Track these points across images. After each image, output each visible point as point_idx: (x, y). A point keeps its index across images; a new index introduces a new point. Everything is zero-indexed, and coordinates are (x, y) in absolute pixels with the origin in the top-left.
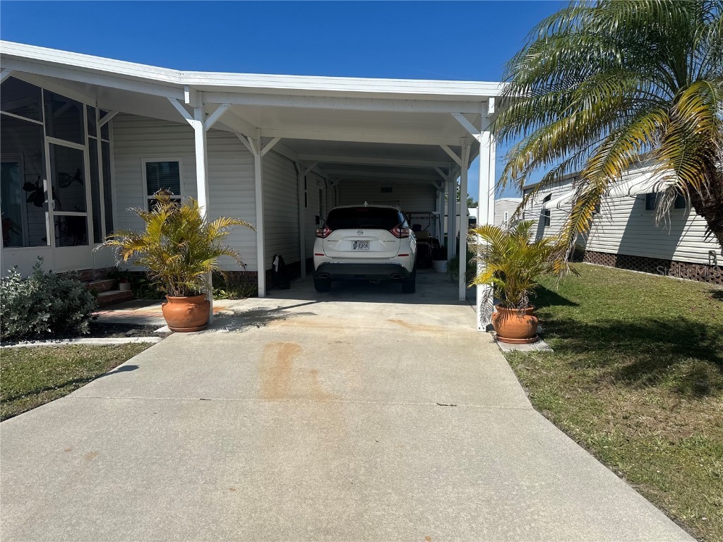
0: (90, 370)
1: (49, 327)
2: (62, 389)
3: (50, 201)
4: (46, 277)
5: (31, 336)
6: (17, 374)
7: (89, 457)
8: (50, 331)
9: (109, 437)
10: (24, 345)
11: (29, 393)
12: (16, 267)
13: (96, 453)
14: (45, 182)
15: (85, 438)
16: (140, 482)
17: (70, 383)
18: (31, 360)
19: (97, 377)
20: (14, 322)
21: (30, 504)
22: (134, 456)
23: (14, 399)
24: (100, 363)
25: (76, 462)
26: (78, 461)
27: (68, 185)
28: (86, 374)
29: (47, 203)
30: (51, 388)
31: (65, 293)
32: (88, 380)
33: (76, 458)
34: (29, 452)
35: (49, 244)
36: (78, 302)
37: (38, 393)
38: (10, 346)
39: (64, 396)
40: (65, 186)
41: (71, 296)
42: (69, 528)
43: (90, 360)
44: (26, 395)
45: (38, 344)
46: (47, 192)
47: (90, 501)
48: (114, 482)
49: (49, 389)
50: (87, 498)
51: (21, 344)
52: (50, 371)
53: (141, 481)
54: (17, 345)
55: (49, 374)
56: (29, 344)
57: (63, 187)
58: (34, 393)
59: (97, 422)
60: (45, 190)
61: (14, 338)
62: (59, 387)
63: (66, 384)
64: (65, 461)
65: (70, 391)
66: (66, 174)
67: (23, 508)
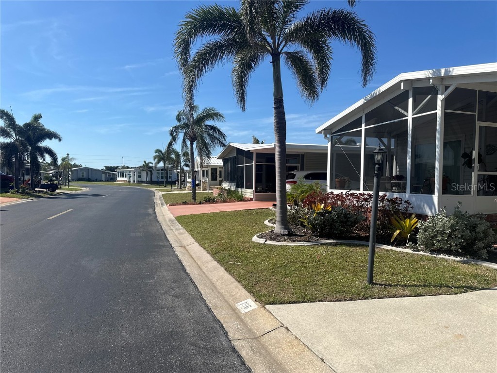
0: (479, 283)
1: (460, 249)
2: (456, 289)
3: (476, 165)
4: (463, 215)
5: (449, 252)
6: (433, 273)
7: (457, 337)
8: (460, 251)
9: (476, 330)
10: (444, 257)
11: (436, 286)
12: (445, 207)
13: (463, 336)
14: (474, 152)
15: (460, 324)
16: (485, 368)
17: (463, 287)
18: (444, 266)
19: (483, 289)
20: (439, 241)
21: (415, 346)
22: (488, 349)
23: (427, 286)
24: (488, 280)
25: (448, 336)
26: (450, 336)
27: (493, 153)
28: (476, 285)
29: (474, 166)
30: (450, 287)
31: (473, 227)
32: (475, 289)
33: (449, 334)
34: (424, 319)
35: (472, 194)
36: (482, 235)
37: (441, 287)
38: (435, 256)
39: (456, 294)
40: (490, 154)
41: (477, 230)
42: (430, 371)
43: (482, 276)
44: (434, 286)
45: (452, 258)
46: (474, 159)
47: (448, 362)
48: (468, 359)
49: (448, 286)
50: (447, 359)
51: (442, 256)
52: (453, 276)
53: (488, 368)
54: (440, 256)
55: (452, 278)
56: (447, 257)
57: (489, 154)
58: (438, 286)
59: (471, 317)
60: (473, 157)
61: (439, 251)
62: (455, 288)
63: (460, 287)
64: (442, 333)
65: (461, 292)
66: (493, 146)
67: (410, 347)
